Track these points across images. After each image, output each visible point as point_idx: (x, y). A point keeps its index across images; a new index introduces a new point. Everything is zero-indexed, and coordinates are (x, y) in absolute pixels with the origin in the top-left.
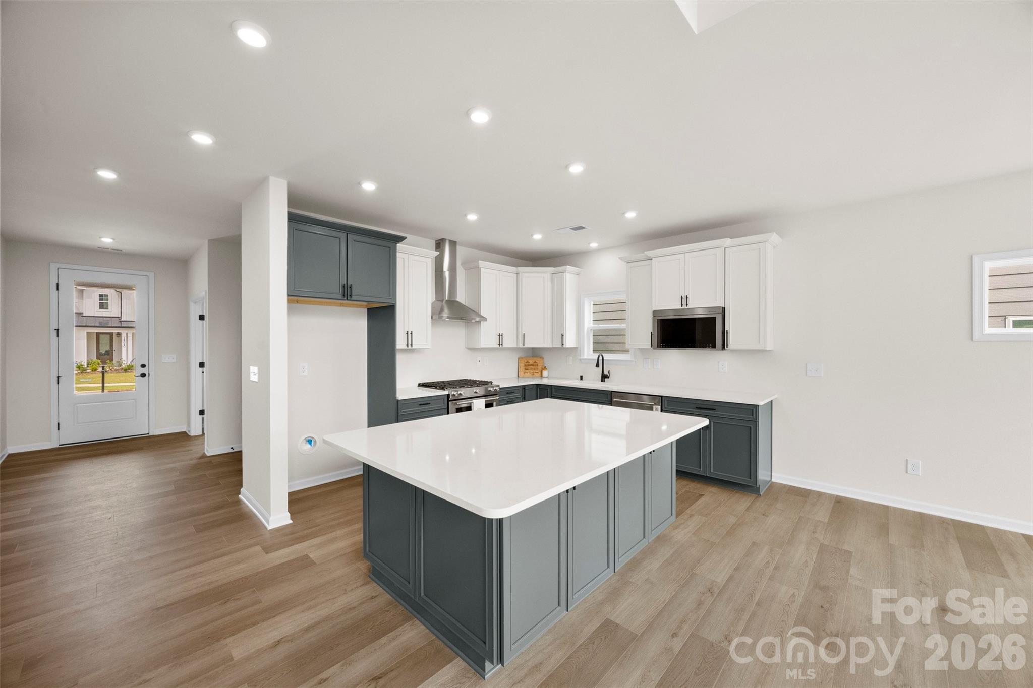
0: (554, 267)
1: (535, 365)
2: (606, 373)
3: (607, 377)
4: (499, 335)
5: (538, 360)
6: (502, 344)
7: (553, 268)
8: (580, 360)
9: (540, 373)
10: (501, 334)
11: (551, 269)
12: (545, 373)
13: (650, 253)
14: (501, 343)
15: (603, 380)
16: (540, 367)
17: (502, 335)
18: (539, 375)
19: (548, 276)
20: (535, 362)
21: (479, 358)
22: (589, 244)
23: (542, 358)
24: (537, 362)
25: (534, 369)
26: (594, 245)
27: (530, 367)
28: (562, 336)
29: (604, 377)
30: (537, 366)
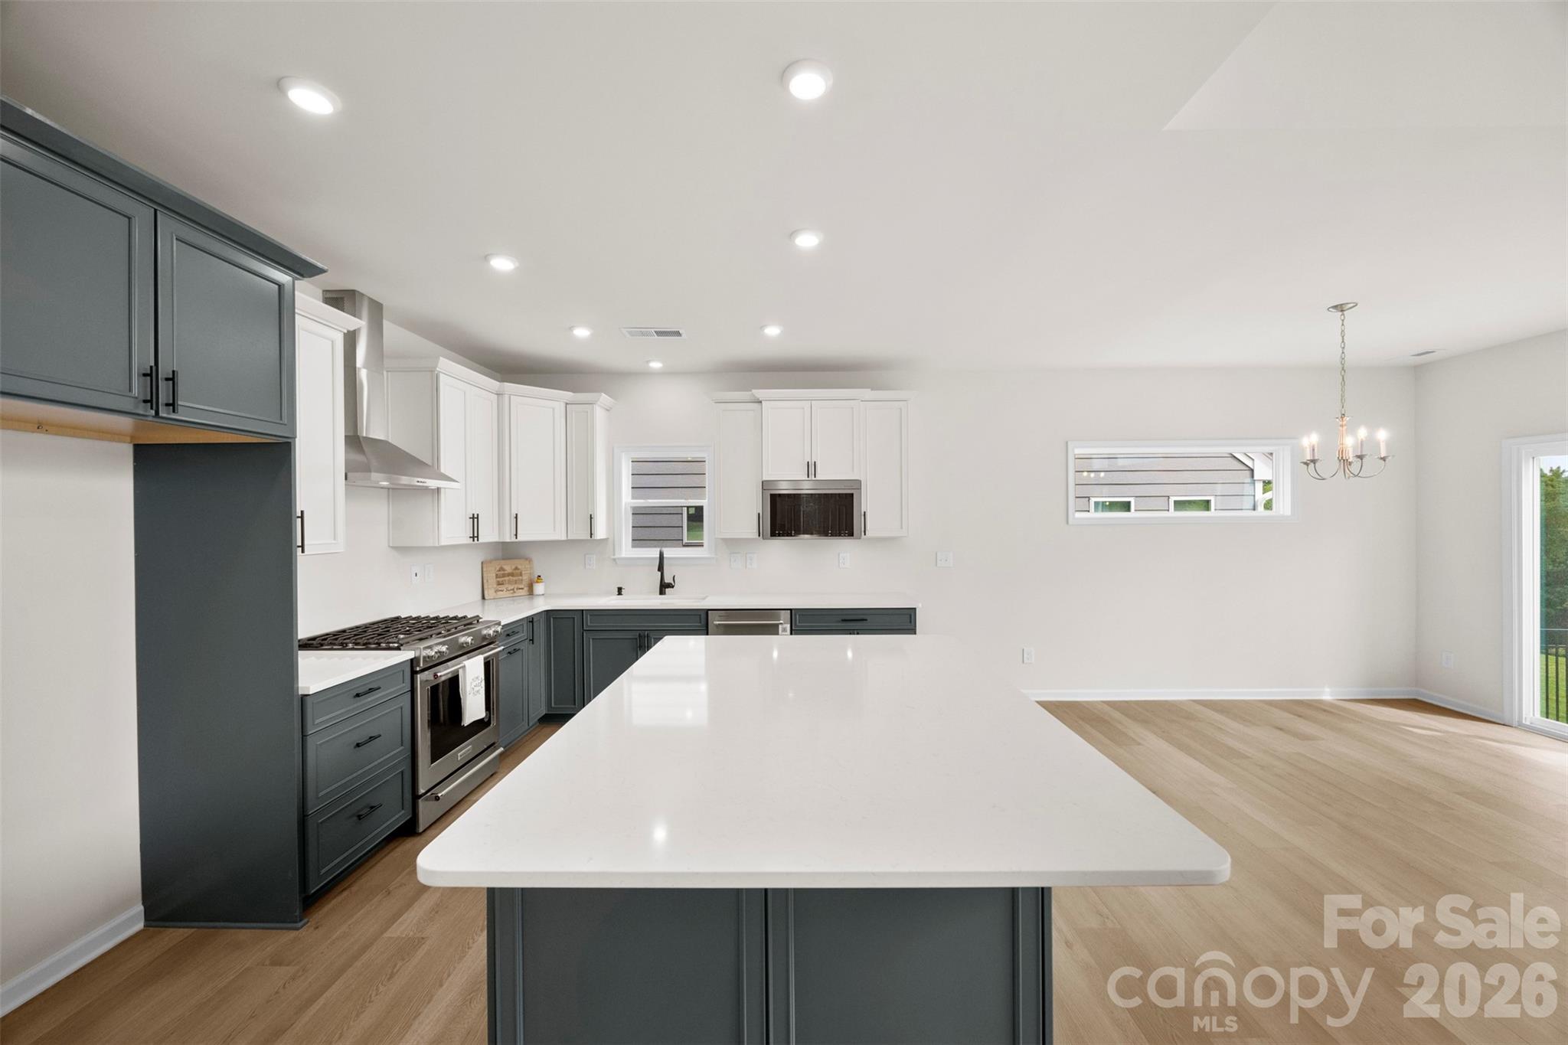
0: (574, 390)
1: (516, 573)
2: (668, 580)
3: (670, 586)
4: (473, 518)
5: (521, 565)
6: (478, 537)
7: (571, 394)
8: (614, 560)
9: (526, 589)
10: (476, 516)
11: (568, 395)
12: (539, 588)
13: (760, 393)
14: (476, 535)
15: (662, 593)
16: (525, 577)
17: (478, 518)
18: (524, 592)
19: (560, 407)
20: (516, 568)
21: (415, 570)
22: (648, 362)
23: (529, 560)
24: (519, 567)
25: (516, 582)
26: (656, 365)
27: (507, 578)
28: (591, 518)
29: (664, 587)
30: (521, 575)
